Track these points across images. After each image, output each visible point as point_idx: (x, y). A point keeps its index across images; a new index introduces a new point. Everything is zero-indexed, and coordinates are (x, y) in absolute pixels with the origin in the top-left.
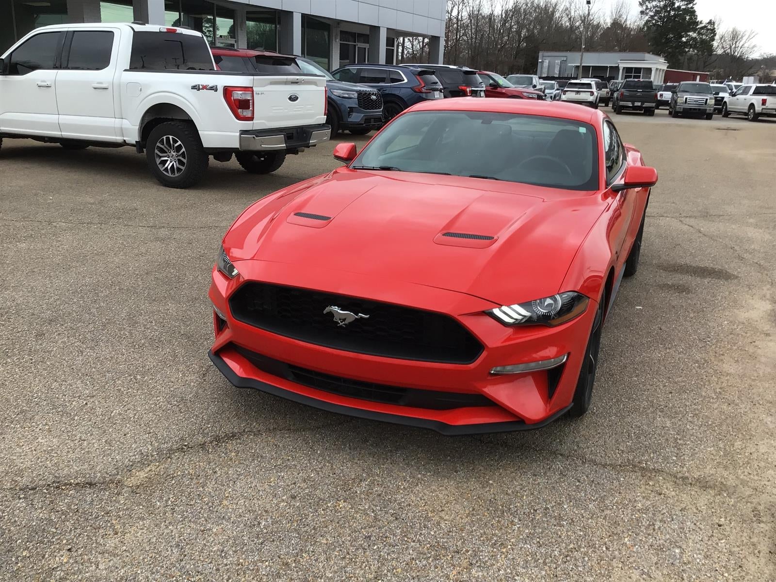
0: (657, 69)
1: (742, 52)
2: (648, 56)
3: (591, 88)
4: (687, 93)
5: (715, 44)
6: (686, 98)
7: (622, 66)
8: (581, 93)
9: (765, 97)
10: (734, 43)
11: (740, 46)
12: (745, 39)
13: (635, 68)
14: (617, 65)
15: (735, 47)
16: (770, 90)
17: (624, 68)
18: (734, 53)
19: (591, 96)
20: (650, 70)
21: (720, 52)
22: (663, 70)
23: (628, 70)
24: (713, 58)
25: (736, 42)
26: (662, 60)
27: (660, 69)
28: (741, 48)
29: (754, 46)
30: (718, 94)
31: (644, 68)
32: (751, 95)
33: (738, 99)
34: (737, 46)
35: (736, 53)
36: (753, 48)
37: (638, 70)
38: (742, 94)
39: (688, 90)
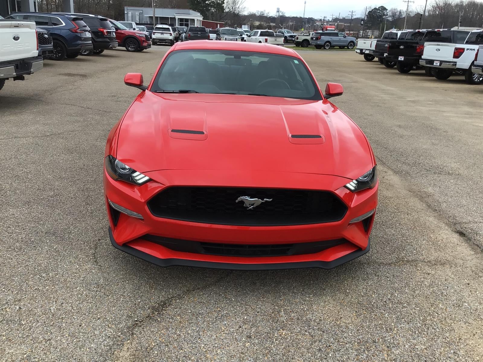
0: (197, 20)
1: (239, 11)
2: (191, 11)
3: (170, 31)
4: (226, 35)
5: (225, 5)
6: (226, 38)
7: (177, 17)
8: (164, 34)
9: (266, 38)
10: (234, 5)
11: (237, 7)
12: (239, 3)
13: (185, 19)
14: (174, 17)
15: (235, 8)
16: (268, 34)
17: (178, 19)
18: (235, 11)
19: (170, 36)
20: (194, 20)
21: (227, 10)
22: (201, 20)
23: (181, 20)
24: (225, 14)
25: (235, 5)
26: (199, 14)
27: (199, 20)
28: (238, 8)
29: (245, 8)
30: (242, 36)
31: (190, 19)
32: (259, 36)
33: (252, 39)
34: (236, 7)
35: (236, 12)
36: (244, 9)
37: (187, 20)
38: (254, 35)
39: (225, 33)
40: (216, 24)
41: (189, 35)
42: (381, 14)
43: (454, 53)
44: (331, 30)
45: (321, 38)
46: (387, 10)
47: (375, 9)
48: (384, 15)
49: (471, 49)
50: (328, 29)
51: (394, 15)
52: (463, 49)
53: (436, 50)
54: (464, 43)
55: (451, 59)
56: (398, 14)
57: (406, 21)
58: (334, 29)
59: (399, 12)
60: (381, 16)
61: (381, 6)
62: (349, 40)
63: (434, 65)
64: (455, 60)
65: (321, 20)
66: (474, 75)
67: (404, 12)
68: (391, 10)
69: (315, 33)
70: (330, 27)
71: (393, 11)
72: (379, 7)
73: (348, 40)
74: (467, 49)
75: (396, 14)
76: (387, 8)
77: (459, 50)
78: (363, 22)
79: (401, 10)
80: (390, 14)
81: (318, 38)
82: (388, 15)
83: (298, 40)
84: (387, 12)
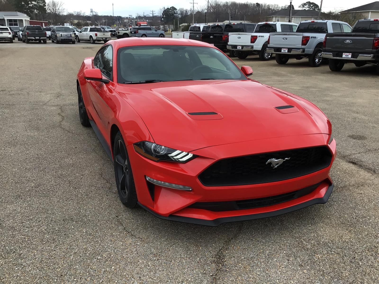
0: (25, 20)
1: (59, 12)
2: (19, 13)
4: (61, 32)
5: (46, 7)
6: (61, 34)
7: (6, 18)
9: (96, 33)
10: (54, 7)
11: (57, 8)
12: (59, 5)
13: (14, 20)
14: (3, 18)
15: (55, 10)
16: (96, 29)
17: (7, 20)
18: (56, 12)
20: (22, 20)
21: (48, 11)
22: (28, 20)
23: (10, 21)
24: (47, 15)
25: (55, 7)
26: (26, 15)
27: (27, 20)
28: (58, 10)
29: (64, 9)
30: (75, 32)
31: (18, 20)
32: (89, 32)
33: (83, 34)
34: (56, 9)
35: (57, 12)
36: (63, 10)
37: (15, 21)
38: (84, 31)
39: (60, 30)
40: (41, 23)
41: (28, 33)
42: (173, 12)
43: (251, 39)
44: (144, 25)
45: (139, 32)
46: (177, 9)
47: (168, 8)
48: (175, 13)
49: (261, 36)
50: (141, 24)
51: (182, 13)
52: (257, 36)
53: (238, 38)
54: (254, 32)
55: (249, 43)
56: (185, 12)
57: (193, 17)
58: (146, 24)
59: (185, 11)
60: (173, 14)
61: (172, 7)
62: (160, 33)
63: (238, 49)
64: (252, 44)
65: (127, 18)
66: (265, 54)
67: (189, 11)
68: (180, 10)
69: (133, 28)
70: (143, 23)
71: (181, 10)
72: (170, 8)
73: (158, 33)
74: (259, 36)
75: (184, 12)
76: (176, 8)
77: (254, 37)
78: (163, 19)
79: (186, 9)
80: (179, 12)
81: (136, 32)
82: (177, 13)
83: (119, 34)
84: (177, 11)
